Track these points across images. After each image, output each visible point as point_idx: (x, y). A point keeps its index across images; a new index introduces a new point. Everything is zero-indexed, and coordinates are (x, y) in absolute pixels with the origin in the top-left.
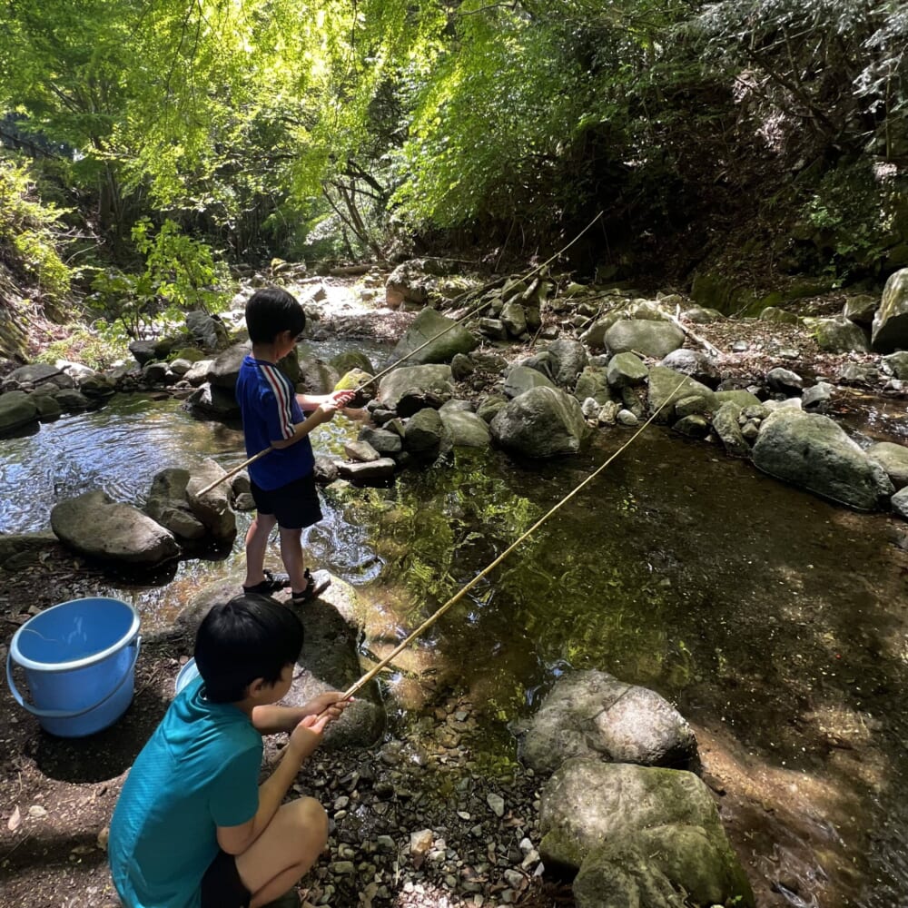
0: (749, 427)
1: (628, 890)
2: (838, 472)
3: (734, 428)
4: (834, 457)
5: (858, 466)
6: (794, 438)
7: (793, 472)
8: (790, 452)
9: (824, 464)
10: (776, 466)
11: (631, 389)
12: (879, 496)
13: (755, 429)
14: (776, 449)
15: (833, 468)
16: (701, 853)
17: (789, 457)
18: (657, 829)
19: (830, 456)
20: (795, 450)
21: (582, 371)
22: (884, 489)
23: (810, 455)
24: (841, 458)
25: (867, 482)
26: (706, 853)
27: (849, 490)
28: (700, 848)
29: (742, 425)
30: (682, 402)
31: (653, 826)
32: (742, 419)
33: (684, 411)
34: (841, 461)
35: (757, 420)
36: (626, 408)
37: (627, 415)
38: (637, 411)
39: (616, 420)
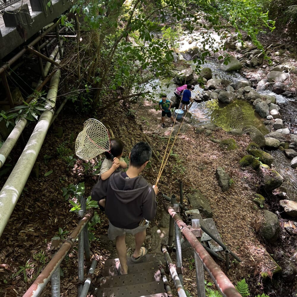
2: (262, 112)
3: (255, 103)
6: (259, 106)
7: (258, 111)
11: (246, 93)
12: (266, 116)
21: (240, 88)
27: (263, 114)
35: (260, 102)
36: (244, 96)
37: (243, 97)
38: (245, 97)
39: (241, 98)
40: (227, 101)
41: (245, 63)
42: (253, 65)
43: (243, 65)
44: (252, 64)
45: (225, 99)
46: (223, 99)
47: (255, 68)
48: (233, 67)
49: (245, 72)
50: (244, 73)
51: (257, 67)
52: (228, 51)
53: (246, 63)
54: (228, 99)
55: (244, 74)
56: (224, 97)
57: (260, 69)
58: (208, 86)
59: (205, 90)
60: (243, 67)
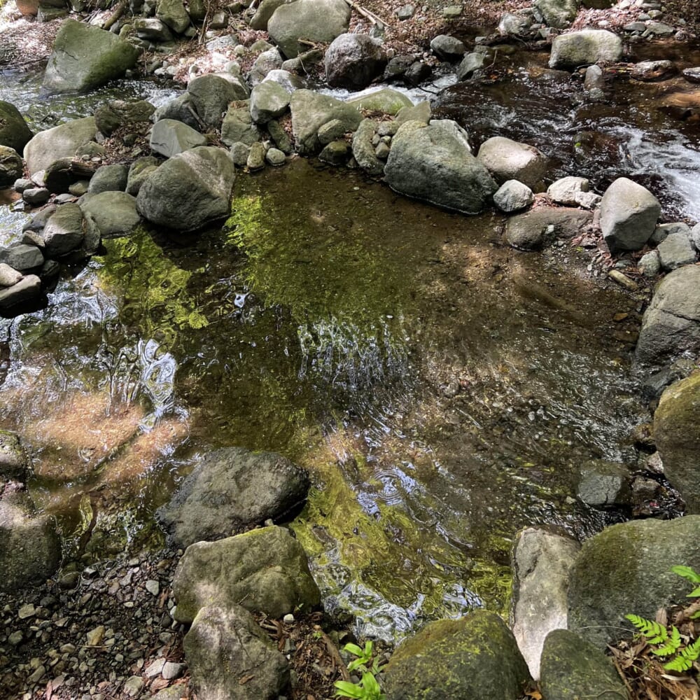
0: (382, 147)
1: (212, 636)
2: (450, 182)
3: (368, 152)
4: (445, 170)
5: (464, 174)
6: (411, 158)
7: (417, 189)
8: (411, 171)
9: (438, 178)
10: (404, 184)
11: (276, 123)
12: (483, 197)
13: (386, 148)
14: (400, 170)
15: (445, 180)
16: (277, 586)
17: (410, 176)
18: (247, 579)
19: (441, 170)
20: (415, 168)
21: (227, 108)
22: (488, 189)
23: (427, 171)
24: (449, 170)
25: (473, 187)
26: (280, 584)
27: (460, 196)
28: (276, 582)
29: (375, 146)
30: (322, 130)
31: (245, 578)
32: (376, 138)
33: (326, 138)
34: (450, 173)
35: (387, 138)
36: (274, 143)
37: (274, 154)
38: (285, 145)
39: (266, 161)
40: (207, 211)
41: (141, 31)
42: (177, 30)
43: (136, 42)
44: (168, 23)
45: (194, 208)
46: (181, 210)
47: (189, 38)
48: (103, 65)
49: (160, 66)
50: (158, 71)
51: (192, 31)
52: (46, 20)
53: (143, 30)
54: (208, 195)
55: (161, 76)
56: (183, 197)
57: (209, 34)
58: (39, 177)
59: (33, 203)
60: (140, 52)
